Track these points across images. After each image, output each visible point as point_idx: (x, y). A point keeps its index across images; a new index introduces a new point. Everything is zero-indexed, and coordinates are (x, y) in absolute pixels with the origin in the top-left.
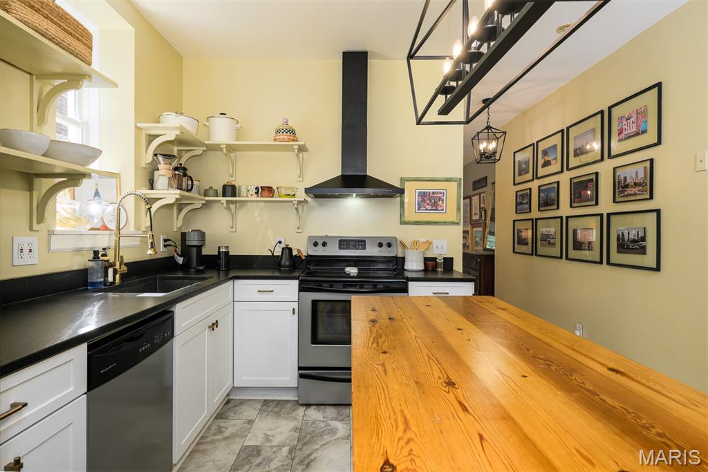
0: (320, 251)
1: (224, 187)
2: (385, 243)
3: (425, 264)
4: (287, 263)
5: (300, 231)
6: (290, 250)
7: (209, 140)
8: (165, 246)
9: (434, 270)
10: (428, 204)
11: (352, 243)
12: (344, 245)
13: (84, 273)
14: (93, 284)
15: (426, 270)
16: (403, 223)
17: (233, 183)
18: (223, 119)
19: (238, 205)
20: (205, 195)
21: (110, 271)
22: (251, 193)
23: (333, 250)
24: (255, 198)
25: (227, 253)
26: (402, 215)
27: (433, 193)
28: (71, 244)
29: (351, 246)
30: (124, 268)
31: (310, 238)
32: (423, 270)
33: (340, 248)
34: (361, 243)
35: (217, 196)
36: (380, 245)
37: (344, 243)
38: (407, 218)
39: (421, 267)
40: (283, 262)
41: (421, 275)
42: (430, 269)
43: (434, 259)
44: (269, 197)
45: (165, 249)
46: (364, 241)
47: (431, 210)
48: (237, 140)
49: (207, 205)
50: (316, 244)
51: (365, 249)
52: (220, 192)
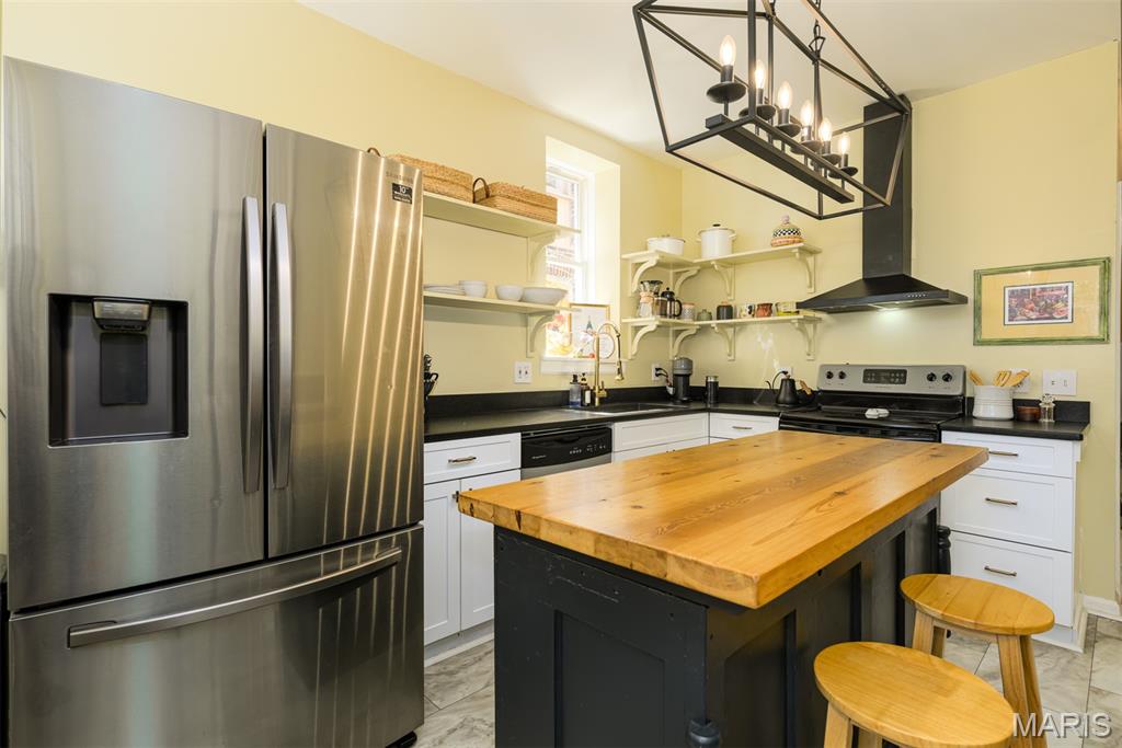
0: (835, 385)
1: (719, 308)
2: (940, 374)
3: (1015, 410)
4: (788, 399)
5: (810, 358)
6: (792, 382)
7: (700, 257)
8: (657, 375)
9: (1035, 420)
10: (1032, 310)
11: (883, 374)
12: (871, 377)
13: (567, 393)
14: (573, 403)
15: (1018, 418)
16: (978, 343)
17: (730, 303)
18: (717, 232)
19: (737, 328)
20: (698, 320)
21: (588, 394)
22: (744, 313)
23: (855, 384)
24: (749, 319)
25: (716, 384)
26: (977, 329)
27: (1043, 290)
28: (558, 369)
29: (883, 379)
30: (604, 394)
31: (822, 366)
32: (1011, 420)
33: (865, 381)
34: (899, 375)
35: (711, 319)
36: (931, 377)
37: (872, 374)
38: (986, 335)
39: (1008, 413)
40: (782, 397)
41: (1008, 426)
42: (1028, 418)
43: (1036, 403)
44: (764, 316)
45: (657, 378)
46: (905, 372)
47: (1037, 319)
48: (733, 252)
49: (703, 330)
50: (830, 375)
51: (904, 383)
52: (714, 315)
